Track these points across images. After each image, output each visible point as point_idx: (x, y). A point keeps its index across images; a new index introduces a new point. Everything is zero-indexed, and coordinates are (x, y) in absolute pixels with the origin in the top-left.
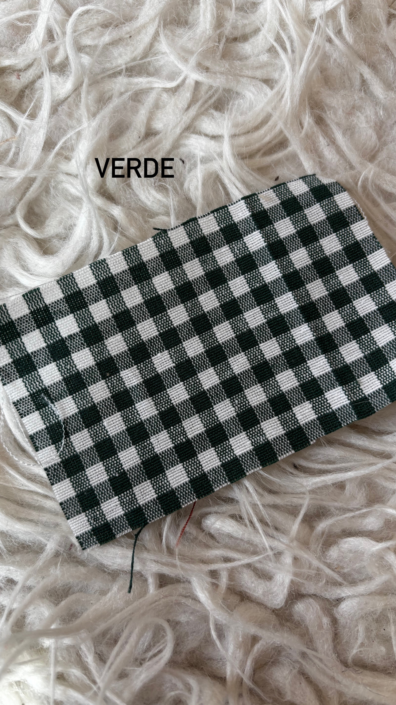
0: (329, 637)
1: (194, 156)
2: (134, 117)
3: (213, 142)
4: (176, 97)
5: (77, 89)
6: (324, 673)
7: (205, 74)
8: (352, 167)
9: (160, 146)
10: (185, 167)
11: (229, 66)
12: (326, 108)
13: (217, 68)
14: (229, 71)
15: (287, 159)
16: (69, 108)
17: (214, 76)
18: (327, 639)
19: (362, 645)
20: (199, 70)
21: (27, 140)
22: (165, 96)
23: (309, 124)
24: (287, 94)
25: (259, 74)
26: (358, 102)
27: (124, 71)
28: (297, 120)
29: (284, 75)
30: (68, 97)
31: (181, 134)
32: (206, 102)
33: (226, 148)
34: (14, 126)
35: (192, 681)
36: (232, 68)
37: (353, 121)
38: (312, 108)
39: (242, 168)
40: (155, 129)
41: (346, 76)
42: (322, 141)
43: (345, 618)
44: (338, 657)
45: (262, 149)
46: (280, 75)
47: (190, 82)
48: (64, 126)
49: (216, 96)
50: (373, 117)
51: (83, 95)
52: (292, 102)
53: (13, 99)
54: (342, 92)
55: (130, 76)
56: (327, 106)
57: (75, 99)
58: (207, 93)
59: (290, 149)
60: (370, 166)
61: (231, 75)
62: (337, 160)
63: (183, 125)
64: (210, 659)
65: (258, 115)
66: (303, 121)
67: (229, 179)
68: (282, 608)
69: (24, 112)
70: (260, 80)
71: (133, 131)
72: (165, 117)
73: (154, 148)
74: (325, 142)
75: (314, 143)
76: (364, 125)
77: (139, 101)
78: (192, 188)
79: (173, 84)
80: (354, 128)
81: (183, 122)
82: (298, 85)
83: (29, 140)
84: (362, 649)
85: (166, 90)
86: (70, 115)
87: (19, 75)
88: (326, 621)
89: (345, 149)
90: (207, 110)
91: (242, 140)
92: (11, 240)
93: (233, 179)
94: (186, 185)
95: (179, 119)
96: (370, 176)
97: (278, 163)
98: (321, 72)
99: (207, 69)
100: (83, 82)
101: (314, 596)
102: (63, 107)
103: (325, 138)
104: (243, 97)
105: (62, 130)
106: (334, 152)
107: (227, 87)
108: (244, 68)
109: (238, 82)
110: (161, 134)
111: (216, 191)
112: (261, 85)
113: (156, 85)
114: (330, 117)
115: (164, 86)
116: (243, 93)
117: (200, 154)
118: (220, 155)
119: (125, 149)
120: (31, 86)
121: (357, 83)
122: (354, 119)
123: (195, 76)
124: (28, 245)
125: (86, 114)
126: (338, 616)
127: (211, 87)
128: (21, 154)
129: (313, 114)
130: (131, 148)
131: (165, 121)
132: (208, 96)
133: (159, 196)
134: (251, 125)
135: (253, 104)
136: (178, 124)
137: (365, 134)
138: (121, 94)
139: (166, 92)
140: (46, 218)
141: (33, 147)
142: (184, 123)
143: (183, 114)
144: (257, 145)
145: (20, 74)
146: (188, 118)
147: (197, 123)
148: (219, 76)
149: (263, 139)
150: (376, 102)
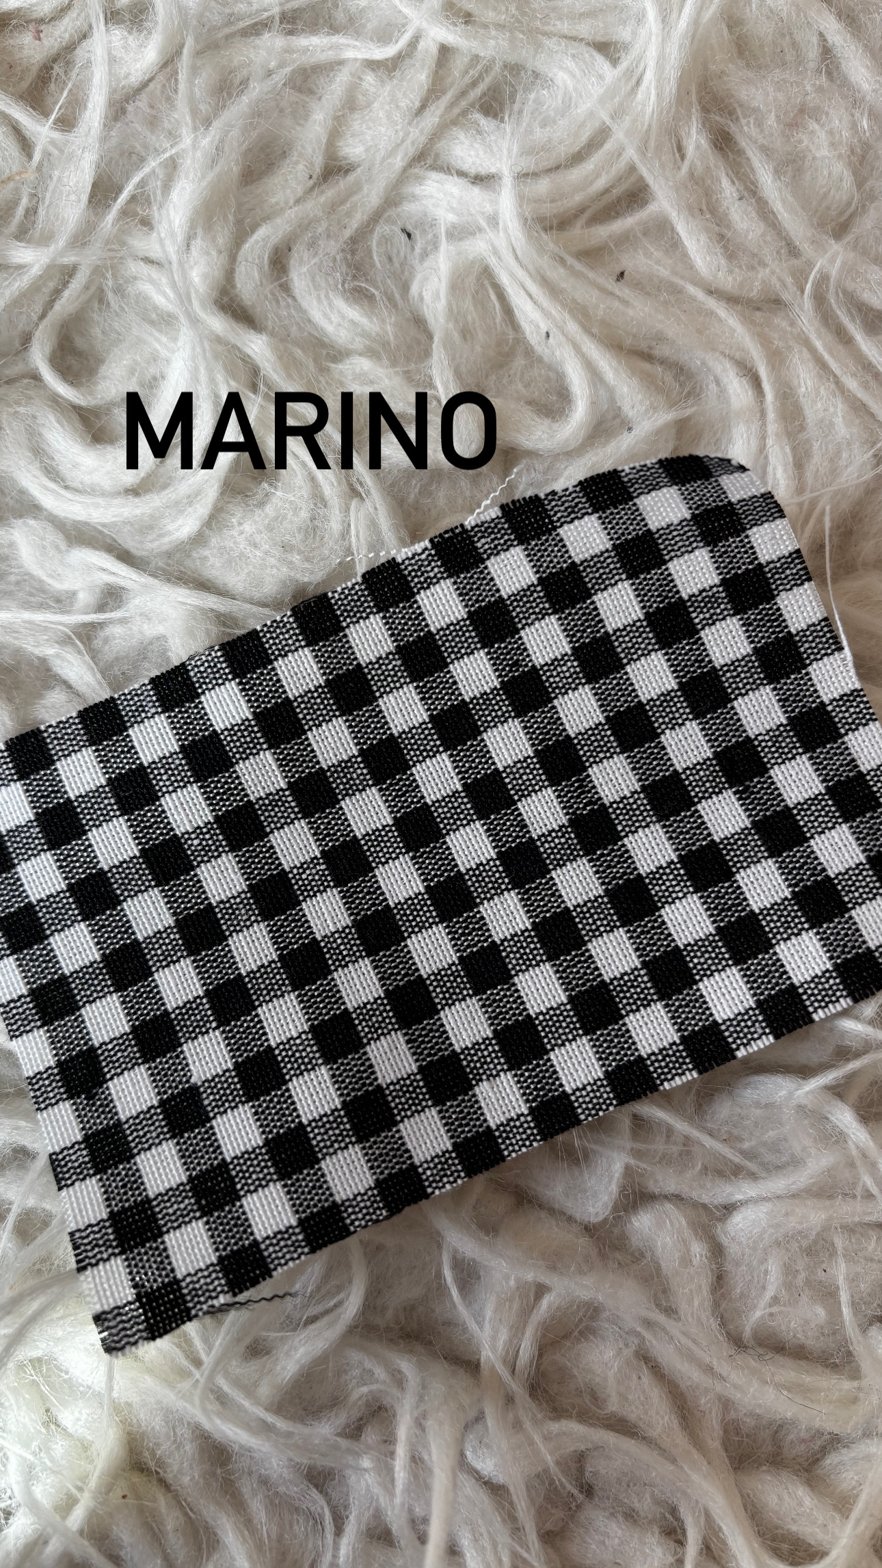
0: (705, 1282)
1: (433, 224)
2: (298, 128)
3: (476, 190)
4: (395, 81)
5: (169, 62)
6: (691, 1358)
7: (461, 27)
8: (793, 251)
9: (355, 198)
10: (413, 249)
11: (517, 9)
12: (739, 111)
13: (491, 15)
14: (518, 21)
15: (645, 233)
16: (152, 107)
17: (482, 31)
18: (700, 1287)
19: (775, 1300)
20: (447, 17)
21: (55, 179)
22: (370, 78)
23: (698, 147)
24: (649, 76)
25: (584, 29)
26: (813, 99)
27: (277, 19)
28: (670, 139)
29: (643, 32)
30: (150, 80)
31: (405, 169)
32: (463, 93)
33: (506, 203)
34: (25, 144)
35: (406, 1366)
36: (524, 14)
37: (800, 142)
38: (705, 110)
39: (541, 250)
40: (345, 159)
41: (787, 38)
42: (728, 189)
43: (740, 1243)
44: (723, 1324)
45: (589, 207)
46: (634, 34)
47: (429, 47)
48: (139, 148)
49: (488, 80)
50: (846, 134)
51: (182, 76)
52: (659, 96)
53: (25, 85)
54: (777, 74)
55: (291, 33)
56: (741, 106)
57: (164, 86)
58: (467, 72)
59: (652, 208)
60: (835, 247)
61: (522, 32)
62: (759, 232)
63: (410, 150)
64: (448, 1323)
65: (582, 125)
66: (684, 143)
67: (512, 275)
68: (605, 1220)
69: (46, 114)
70: (588, 44)
71: (297, 162)
72: (369, 128)
73: (343, 202)
74: (733, 189)
75: (708, 193)
76: (824, 152)
77: (311, 92)
78: (427, 296)
79: (390, 51)
80: (803, 159)
81: (409, 142)
82: (675, 54)
83: (59, 178)
84: (774, 1310)
85: (372, 65)
86: (153, 122)
87: (39, 32)
88: (698, 1249)
89: (778, 206)
90: (464, 113)
91: (543, 186)
92: (22, 410)
93: (521, 273)
94: (414, 289)
95: (401, 134)
96: (834, 273)
97: (625, 240)
98: (729, 27)
99: (468, 18)
100: (182, 46)
101: (677, 1199)
102: (137, 103)
103: (733, 183)
104: (548, 83)
105: (134, 157)
106: (754, 214)
107: (512, 58)
108: (552, 15)
109: (539, 46)
110: (359, 170)
111: (481, 302)
112: (592, 56)
113: (350, 54)
114: (747, 135)
115: (368, 56)
116: (550, 75)
117: (446, 217)
118: (493, 221)
119: (277, 203)
120: (65, 54)
121: (813, 53)
122: (804, 137)
123: (440, 33)
124: (58, 422)
125: (188, 119)
126: (725, 1241)
127: (476, 58)
128: (42, 212)
129: (706, 124)
130: (291, 202)
131: (369, 138)
132: (467, 80)
133: (353, 313)
134: (563, 151)
135: (571, 99)
136: (398, 145)
137: (826, 173)
138: (269, 73)
139: (373, 70)
140: (100, 361)
141: (68, 196)
142: (413, 143)
143: (409, 124)
144: (578, 198)
145: (42, 28)
146: (422, 131)
147: (441, 145)
148: (493, 33)
149: (591, 183)
150: (855, 100)
